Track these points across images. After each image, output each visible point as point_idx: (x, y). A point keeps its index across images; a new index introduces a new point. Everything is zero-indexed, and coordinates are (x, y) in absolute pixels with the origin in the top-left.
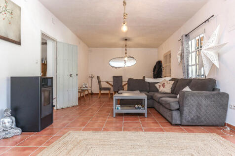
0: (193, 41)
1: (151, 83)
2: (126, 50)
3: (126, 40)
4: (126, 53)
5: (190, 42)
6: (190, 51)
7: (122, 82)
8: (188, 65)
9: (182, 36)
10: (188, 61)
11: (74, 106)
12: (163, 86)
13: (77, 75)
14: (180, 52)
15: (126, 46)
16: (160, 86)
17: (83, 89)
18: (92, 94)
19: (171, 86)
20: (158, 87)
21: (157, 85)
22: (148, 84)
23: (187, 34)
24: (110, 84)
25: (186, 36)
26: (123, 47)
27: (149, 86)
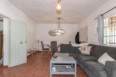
0: (107, 19)
1: (76, 47)
2: (59, 25)
3: (59, 19)
4: (59, 27)
5: (105, 20)
6: (105, 26)
7: (56, 45)
8: (103, 36)
9: (99, 16)
10: (103, 33)
11: (23, 64)
12: (84, 49)
13: (26, 42)
14: (96, 26)
15: (59, 22)
16: (82, 49)
17: (32, 50)
18: (38, 52)
19: (90, 50)
20: (80, 50)
21: (80, 49)
22: (74, 48)
23: (102, 14)
24: (49, 47)
25: (102, 15)
26: (57, 23)
27: (74, 49)
